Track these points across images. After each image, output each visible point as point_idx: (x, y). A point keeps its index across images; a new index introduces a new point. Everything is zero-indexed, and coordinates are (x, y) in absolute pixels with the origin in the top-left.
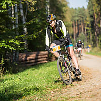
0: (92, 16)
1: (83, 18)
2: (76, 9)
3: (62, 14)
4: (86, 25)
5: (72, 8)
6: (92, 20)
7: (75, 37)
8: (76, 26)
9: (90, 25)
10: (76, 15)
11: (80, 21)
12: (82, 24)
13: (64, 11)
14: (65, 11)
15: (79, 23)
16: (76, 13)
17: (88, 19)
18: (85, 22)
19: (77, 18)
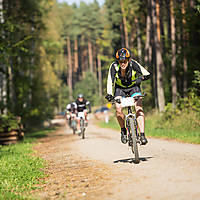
0: (116, 27)
1: (92, 30)
2: (75, 6)
3: (36, 19)
4: (101, 50)
5: (66, 5)
6: (118, 36)
7: (70, 80)
8: (73, 51)
9: (111, 51)
10: (76, 21)
11: (86, 40)
12: (90, 45)
13: (42, 11)
14: (46, 11)
15: (83, 43)
16: (75, 18)
17: (105, 33)
18: (98, 42)
19: (77, 31)
